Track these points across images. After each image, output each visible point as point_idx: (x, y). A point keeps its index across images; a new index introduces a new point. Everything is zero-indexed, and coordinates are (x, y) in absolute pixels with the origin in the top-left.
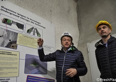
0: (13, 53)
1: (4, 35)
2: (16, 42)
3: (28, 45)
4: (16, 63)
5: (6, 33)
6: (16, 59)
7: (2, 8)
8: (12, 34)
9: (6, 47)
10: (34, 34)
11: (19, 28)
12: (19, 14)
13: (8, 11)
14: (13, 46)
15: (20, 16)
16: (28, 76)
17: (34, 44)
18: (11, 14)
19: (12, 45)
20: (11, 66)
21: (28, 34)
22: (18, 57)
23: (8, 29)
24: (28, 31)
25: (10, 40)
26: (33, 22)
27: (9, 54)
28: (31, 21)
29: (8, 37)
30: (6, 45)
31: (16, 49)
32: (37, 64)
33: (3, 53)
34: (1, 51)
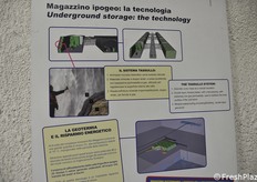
0: (100, 126)
1: (70, 85)
2: (103, 94)
3: (139, 95)
4: (112, 151)
5: (73, 77)
6: (112, 140)
7: (51, 10)
8: (89, 75)
9: (79, 115)
10: (153, 55)
11: (104, 50)
12: (96, 8)
13: (65, 11)
14: (97, 109)
15: (103, 13)
16: (149, 179)
17: (157, 86)
18: (75, 17)
19: (94, 106)
20: (101, 161)
21: (135, 62)
22: (114, 134)
23: (77, 65)
24: (135, 51)
25: (87, 95)
26: (145, 14)
27: (92, 130)
28: (137, 14)
29: (81, 88)
30: (78, 110)
31: (107, 113)
32: (174, 142)
33: (76, 132)
34: (71, 127)
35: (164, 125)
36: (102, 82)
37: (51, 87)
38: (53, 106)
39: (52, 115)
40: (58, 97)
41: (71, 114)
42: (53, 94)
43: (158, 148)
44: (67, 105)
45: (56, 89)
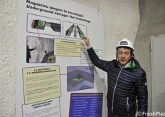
0: (51, 68)
1: (38, 46)
2: (53, 52)
3: (69, 54)
4: (56, 81)
5: (39, 42)
6: (56, 75)
7: (29, 4)
8: (47, 42)
9: (42, 62)
10: (75, 36)
11: (54, 30)
12: (52, 8)
13: (36, 6)
14: (50, 60)
15: (55, 11)
16: (72, 94)
17: (77, 51)
18: (41, 10)
19: (49, 58)
20: (51, 86)
21: (68, 38)
22: (57, 72)
23: (41, 36)
24: (68, 33)
25: (46, 52)
26: (73, 15)
27: (47, 70)
28: (70, 15)
29: (43, 48)
30: (41, 60)
31: (55, 62)
32: (82, 77)
33: (40, 71)
34: (37, 69)
35: (78, 69)
36: (53, 46)
37: (28, 47)
38: (29, 57)
39: (28, 61)
40: (31, 52)
41: (37, 61)
42: (29, 50)
43: (76, 80)
44: (36, 56)
45: (30, 48)
